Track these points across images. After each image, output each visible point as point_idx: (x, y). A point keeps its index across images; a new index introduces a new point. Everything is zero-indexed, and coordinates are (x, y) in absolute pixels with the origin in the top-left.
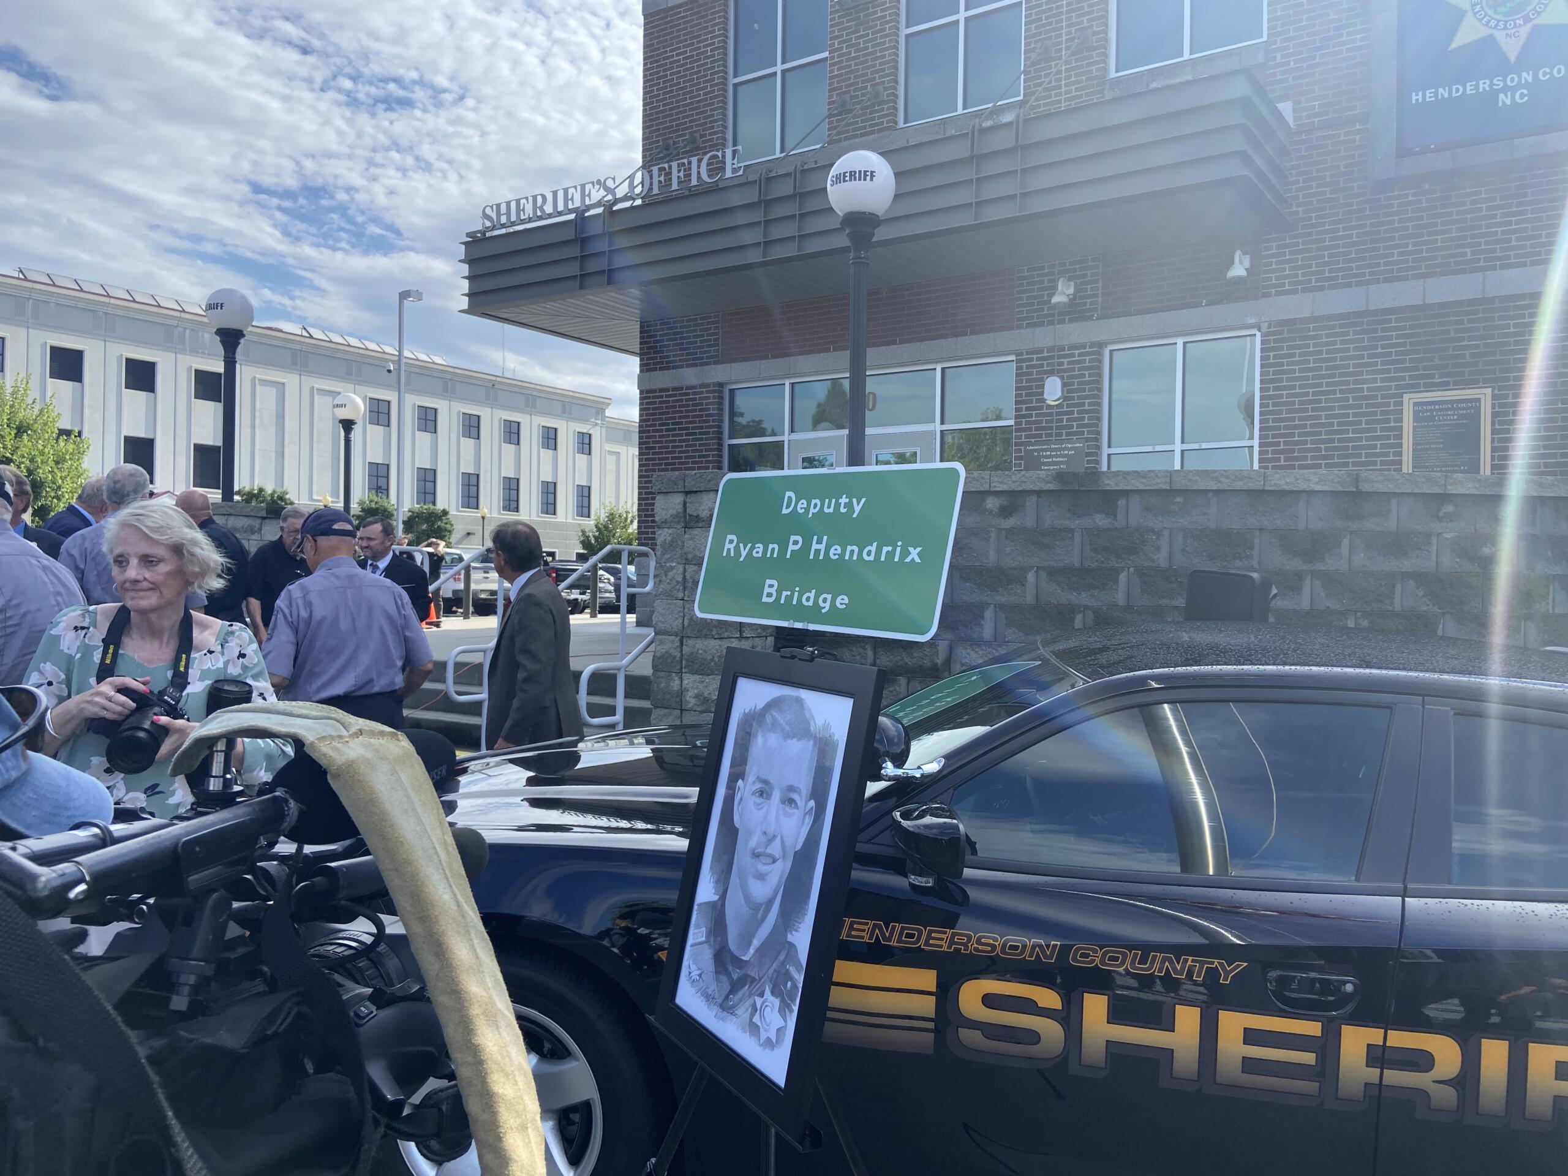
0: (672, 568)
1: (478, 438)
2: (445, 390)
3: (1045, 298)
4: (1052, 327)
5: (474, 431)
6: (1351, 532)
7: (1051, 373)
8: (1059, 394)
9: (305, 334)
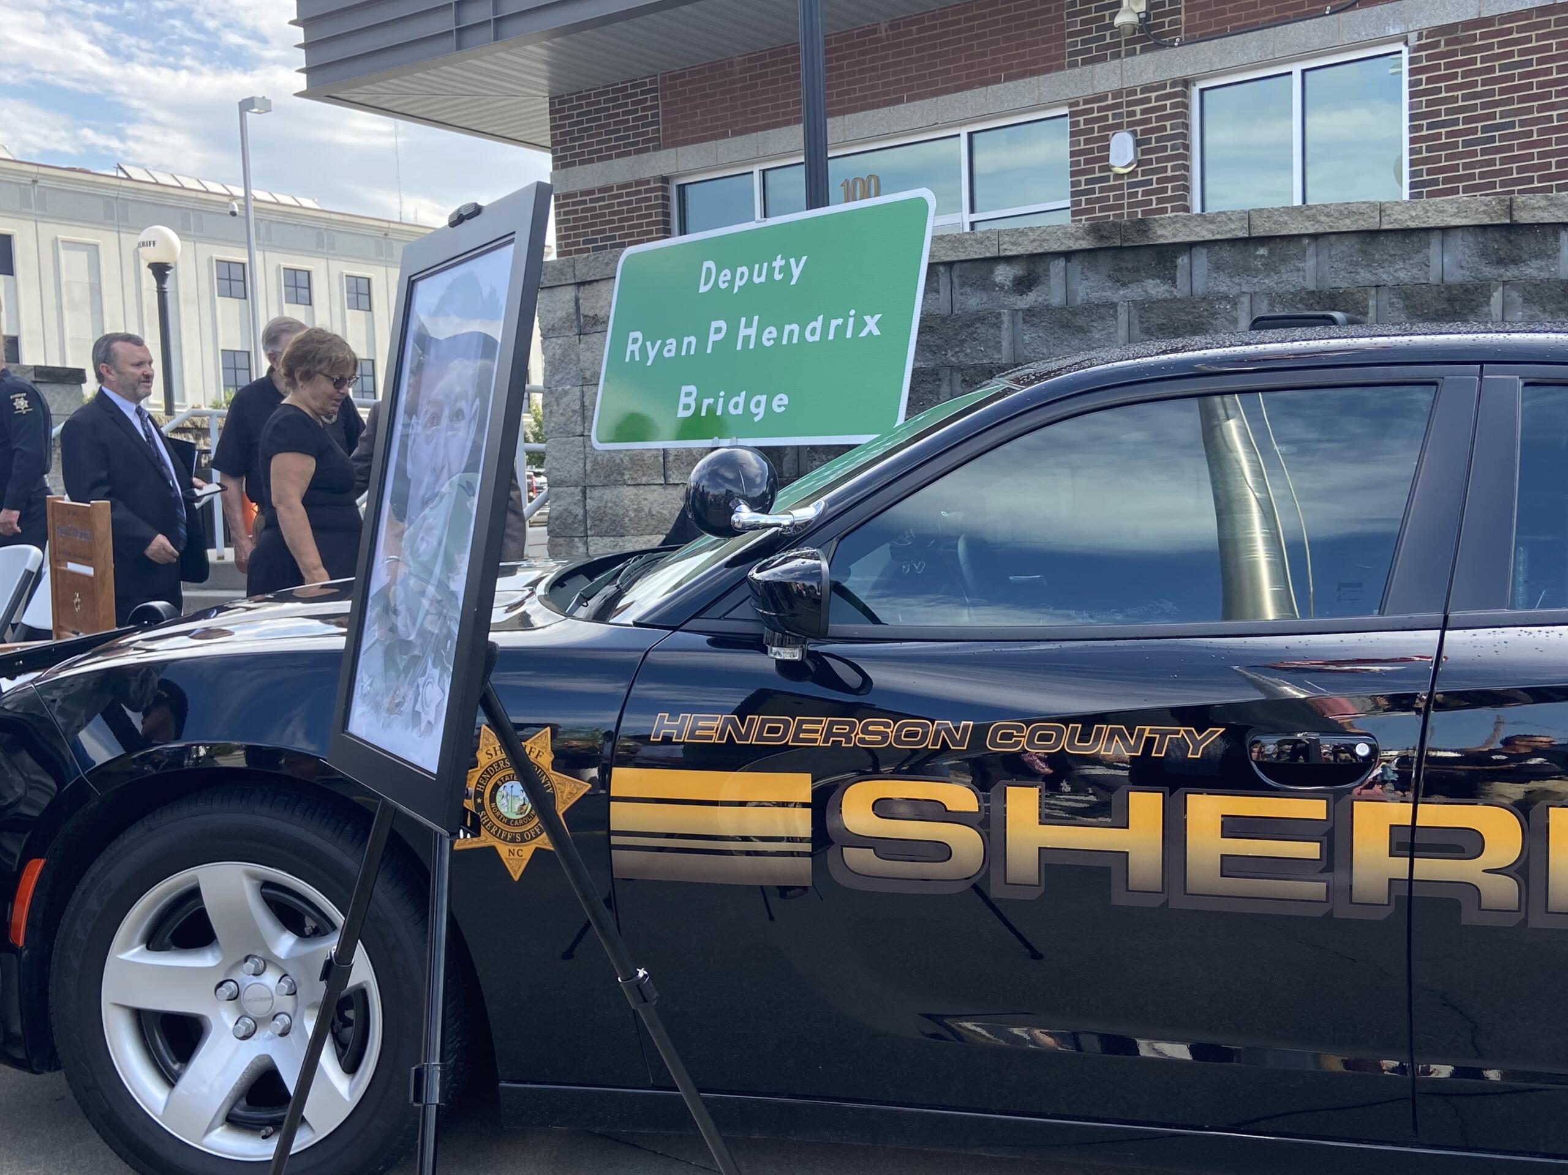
0: (566, 393)
1: (370, 310)
2: (320, 244)
3: (1107, 21)
4: (1117, 61)
5: (363, 299)
6: (1505, 283)
7: (1118, 127)
8: (1131, 157)
9: (121, 174)
